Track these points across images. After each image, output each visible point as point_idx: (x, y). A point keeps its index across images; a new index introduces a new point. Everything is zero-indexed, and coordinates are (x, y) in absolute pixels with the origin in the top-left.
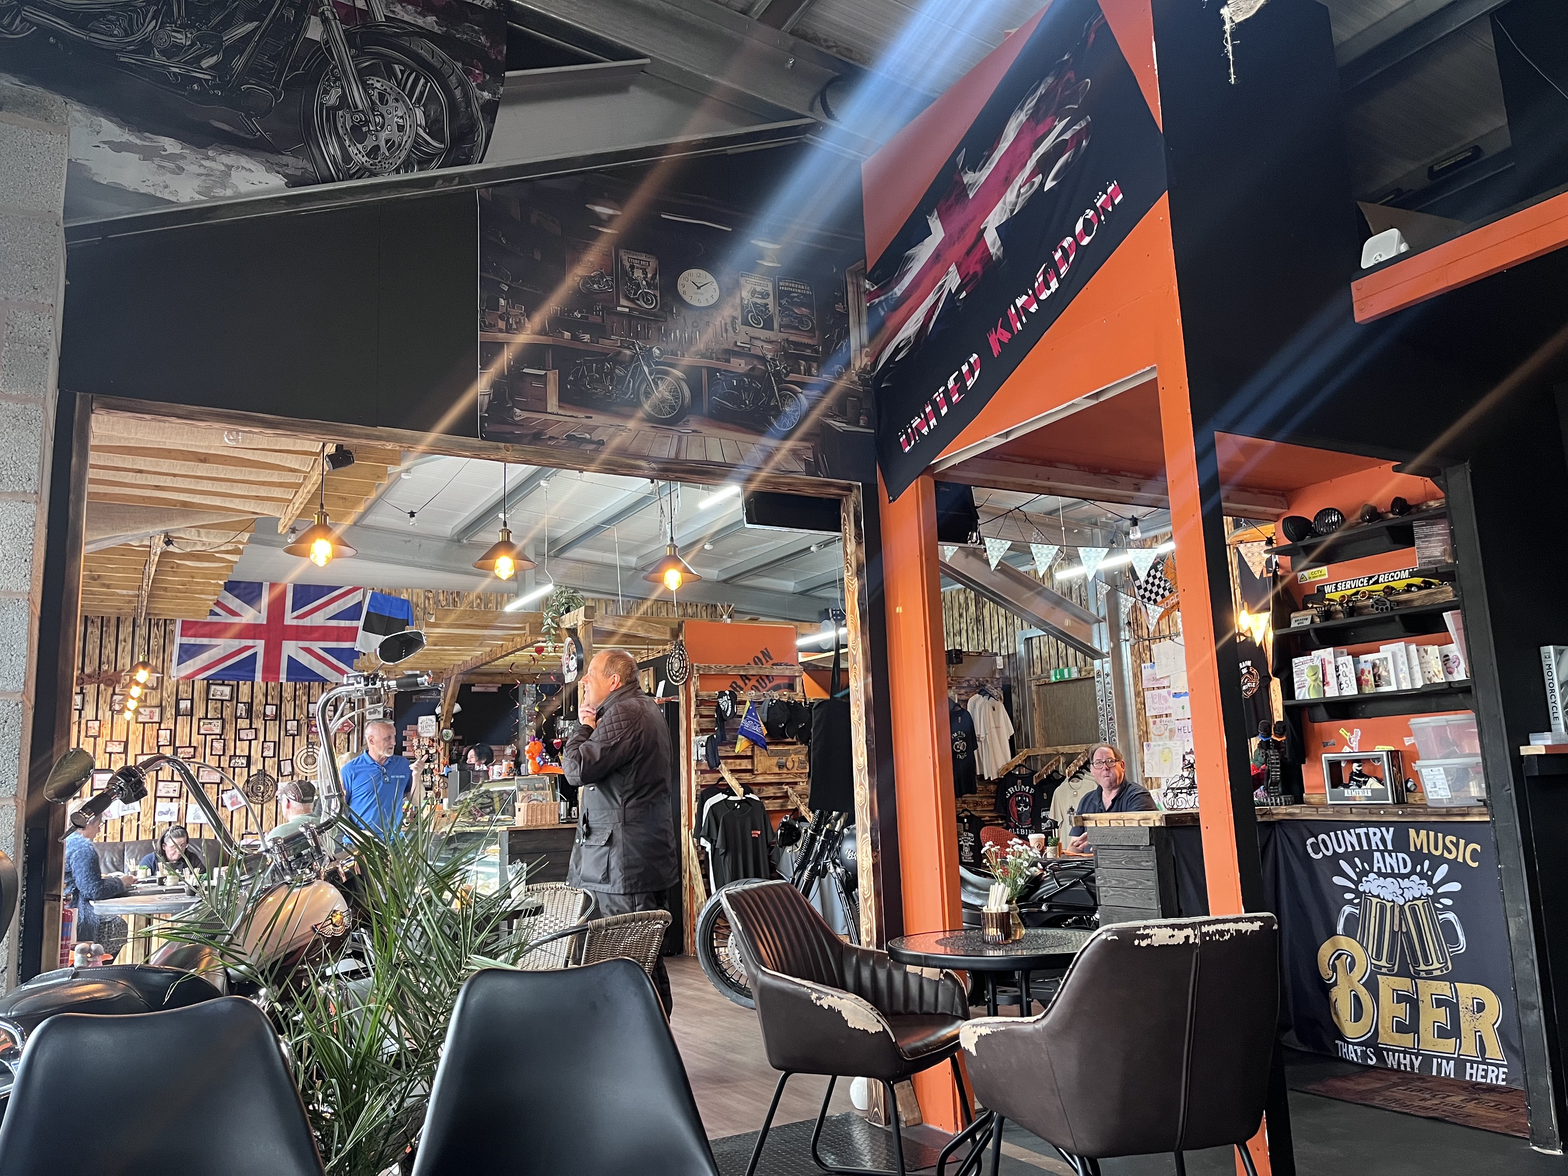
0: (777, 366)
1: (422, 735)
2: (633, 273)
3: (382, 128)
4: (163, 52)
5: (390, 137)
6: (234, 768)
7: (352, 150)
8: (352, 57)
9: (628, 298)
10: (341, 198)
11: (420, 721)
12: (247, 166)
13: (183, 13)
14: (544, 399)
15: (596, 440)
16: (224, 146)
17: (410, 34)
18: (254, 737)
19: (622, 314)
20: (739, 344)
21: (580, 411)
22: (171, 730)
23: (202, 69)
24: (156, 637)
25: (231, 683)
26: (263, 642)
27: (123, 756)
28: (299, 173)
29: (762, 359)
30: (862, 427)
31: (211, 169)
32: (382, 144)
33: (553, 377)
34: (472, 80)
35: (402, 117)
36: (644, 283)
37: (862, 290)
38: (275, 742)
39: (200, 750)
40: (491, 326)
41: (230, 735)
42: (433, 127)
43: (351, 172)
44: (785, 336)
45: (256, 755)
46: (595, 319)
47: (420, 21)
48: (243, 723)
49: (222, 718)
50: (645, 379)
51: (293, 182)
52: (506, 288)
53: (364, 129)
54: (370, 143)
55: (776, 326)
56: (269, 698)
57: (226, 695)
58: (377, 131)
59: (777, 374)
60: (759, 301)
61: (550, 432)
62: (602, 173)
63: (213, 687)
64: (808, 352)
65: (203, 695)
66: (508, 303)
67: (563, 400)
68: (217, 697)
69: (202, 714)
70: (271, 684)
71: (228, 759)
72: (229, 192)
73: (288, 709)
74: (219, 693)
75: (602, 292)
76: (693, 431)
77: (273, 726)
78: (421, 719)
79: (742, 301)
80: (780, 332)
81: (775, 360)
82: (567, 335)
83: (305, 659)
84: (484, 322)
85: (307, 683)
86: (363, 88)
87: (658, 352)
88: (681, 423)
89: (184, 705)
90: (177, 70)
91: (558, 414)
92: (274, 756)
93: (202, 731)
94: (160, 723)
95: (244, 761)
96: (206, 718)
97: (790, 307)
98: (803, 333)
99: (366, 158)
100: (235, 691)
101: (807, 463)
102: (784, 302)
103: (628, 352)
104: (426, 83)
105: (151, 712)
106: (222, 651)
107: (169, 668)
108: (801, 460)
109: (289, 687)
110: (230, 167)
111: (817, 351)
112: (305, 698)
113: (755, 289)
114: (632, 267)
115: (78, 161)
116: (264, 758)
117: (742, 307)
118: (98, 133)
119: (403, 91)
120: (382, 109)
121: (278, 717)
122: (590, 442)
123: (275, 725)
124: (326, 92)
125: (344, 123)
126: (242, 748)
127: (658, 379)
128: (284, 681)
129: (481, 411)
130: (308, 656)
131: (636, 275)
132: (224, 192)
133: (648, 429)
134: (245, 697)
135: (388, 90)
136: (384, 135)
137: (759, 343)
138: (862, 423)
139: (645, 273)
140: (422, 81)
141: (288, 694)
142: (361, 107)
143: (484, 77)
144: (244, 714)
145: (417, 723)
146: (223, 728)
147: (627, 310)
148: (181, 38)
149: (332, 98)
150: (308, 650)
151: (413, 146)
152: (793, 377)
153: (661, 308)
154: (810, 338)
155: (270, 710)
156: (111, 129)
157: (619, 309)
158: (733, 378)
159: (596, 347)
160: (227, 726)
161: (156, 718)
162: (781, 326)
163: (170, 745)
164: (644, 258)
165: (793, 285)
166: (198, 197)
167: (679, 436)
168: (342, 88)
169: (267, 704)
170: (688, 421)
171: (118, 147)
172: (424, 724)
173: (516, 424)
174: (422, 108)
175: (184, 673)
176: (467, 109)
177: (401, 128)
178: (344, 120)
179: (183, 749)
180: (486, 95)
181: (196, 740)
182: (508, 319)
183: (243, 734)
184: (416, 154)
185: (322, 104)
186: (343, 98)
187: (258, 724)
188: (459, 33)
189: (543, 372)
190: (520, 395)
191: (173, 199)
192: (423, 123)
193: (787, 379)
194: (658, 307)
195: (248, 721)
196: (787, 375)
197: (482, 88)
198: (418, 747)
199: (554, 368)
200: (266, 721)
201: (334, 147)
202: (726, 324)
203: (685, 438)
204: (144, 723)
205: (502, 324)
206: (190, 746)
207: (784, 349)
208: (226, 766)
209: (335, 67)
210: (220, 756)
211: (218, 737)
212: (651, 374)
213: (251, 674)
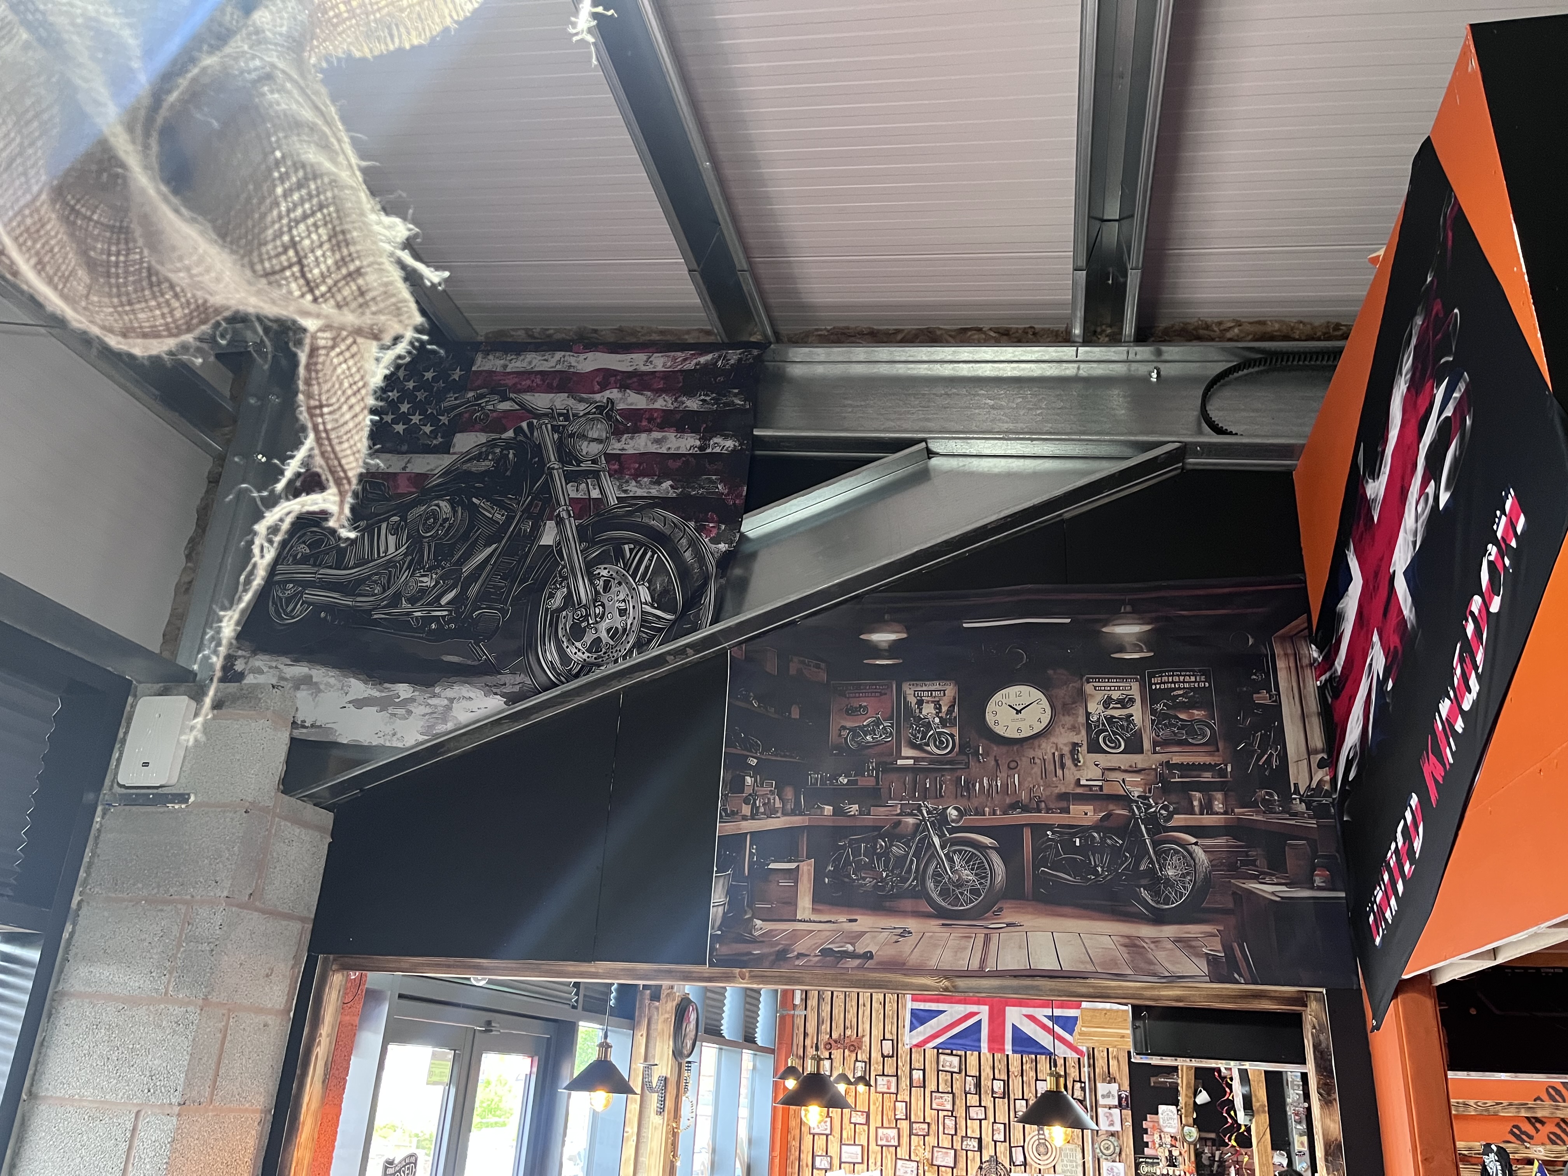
0: (1151, 806)
1: (1166, 1130)
2: (921, 710)
3: (602, 618)
4: (409, 600)
5: (611, 625)
6: (967, 1151)
7: (571, 651)
8: (581, 551)
9: (914, 746)
10: (563, 703)
11: (1160, 1111)
12: (467, 695)
13: (432, 556)
14: (792, 902)
15: (862, 951)
16: (450, 680)
17: (641, 509)
18: (983, 1117)
19: (904, 769)
20: (1083, 782)
21: (839, 913)
22: (906, 1102)
23: (442, 606)
24: (890, 1002)
25: (959, 1053)
26: (986, 1008)
27: (866, 1127)
28: (516, 689)
29: (1125, 800)
30: (1320, 889)
31: (436, 706)
32: (604, 635)
33: (807, 868)
34: (704, 536)
35: (624, 601)
36: (937, 720)
37: (1305, 662)
38: (1005, 1124)
39: (934, 1127)
40: (733, 813)
41: (961, 1112)
42: (661, 599)
43: (574, 672)
44: (1163, 758)
45: (987, 1139)
46: (867, 781)
47: (654, 492)
48: (973, 1100)
49: (952, 1092)
50: (934, 855)
51: (512, 699)
52: (753, 762)
53: (583, 625)
54: (589, 638)
55: (1147, 745)
56: (996, 1071)
57: (954, 1067)
58: (597, 622)
59: (1152, 820)
60: (1116, 713)
61: (800, 947)
62: (881, 591)
63: (942, 1057)
64: (1207, 777)
65: (934, 1065)
66: (756, 781)
67: (820, 898)
68: (947, 1069)
69: (934, 1088)
70: (998, 1056)
71: (960, 1139)
72: (450, 726)
73: (1016, 1085)
74: (948, 1064)
75: (878, 744)
76: (1008, 925)
77: (1002, 1104)
78: (1162, 1108)
79: (1088, 718)
80: (1155, 752)
81: (1147, 798)
82: (828, 809)
83: (1030, 1029)
84: (725, 810)
85: (1033, 1056)
86: (589, 580)
87: (955, 813)
88: (990, 914)
89: (917, 1075)
90: (419, 614)
91: (811, 921)
92: (1005, 1141)
93: (934, 1106)
94: (897, 1094)
95: (975, 1143)
96: (938, 1091)
97: (1171, 712)
98: (1195, 749)
99: (587, 654)
100: (963, 1061)
101: (1212, 961)
102: (1159, 707)
103: (911, 820)
104: (652, 556)
105: (888, 1081)
106: (949, 1018)
107: (903, 1035)
108: (1198, 955)
109: (1015, 1059)
110: (452, 700)
111: (1222, 773)
112: (1033, 1074)
113: (1109, 698)
114: (920, 703)
115: (328, 726)
116: (995, 1142)
117: (1088, 726)
118: (346, 694)
119: (627, 572)
120: (604, 598)
121: (1006, 1094)
122: (853, 955)
123: (1004, 1104)
124: (552, 596)
125: (565, 624)
126: (973, 1129)
127: (954, 852)
128: (1010, 1053)
129: (713, 928)
130: (1033, 1025)
131: (924, 712)
132: (445, 727)
133: (938, 929)
134: (973, 1071)
135: (614, 574)
136: (604, 626)
137: (1118, 776)
138: (1318, 881)
139: (938, 707)
140: (649, 554)
141: (1015, 1068)
142: (584, 602)
143: (719, 529)
144: (972, 1089)
145: (1157, 1113)
146: (954, 1104)
147: (911, 762)
148: (427, 581)
149: (557, 602)
150: (1031, 1018)
151: (642, 626)
152: (1179, 820)
153: (962, 751)
154: (1210, 753)
155: (998, 1086)
156: (358, 688)
157: (899, 762)
158: (1074, 835)
159: (867, 820)
160: (957, 1102)
161: (893, 1090)
162: (1155, 744)
163: (906, 1119)
164: (937, 687)
165: (1176, 679)
166: (421, 738)
167: (986, 935)
168: (569, 587)
169: (994, 1079)
170: (1001, 909)
171: (359, 704)
172: (1165, 1116)
173: (754, 941)
174: (647, 584)
175: (915, 1042)
176: (701, 568)
177: (623, 612)
178: (567, 620)
179: (918, 1125)
180: (723, 547)
181: (930, 1115)
182: (755, 801)
183: (973, 1112)
184: (646, 633)
185: (547, 609)
186: (568, 598)
187: (987, 1101)
188: (694, 489)
189: (793, 866)
190: (763, 901)
191: (400, 745)
192: (649, 599)
193: (1169, 824)
194: (957, 749)
195: (977, 1096)
196: (1169, 818)
197: (715, 541)
198: (1161, 1146)
199: (809, 858)
200: (995, 1098)
201: (551, 653)
202: (1062, 756)
203: (995, 938)
204: (883, 1094)
205: (746, 810)
206: (924, 1122)
207: (1162, 778)
208: (959, 1148)
209: (564, 567)
210: (952, 1136)
211: (950, 1114)
212: (943, 848)
213: (976, 1044)
